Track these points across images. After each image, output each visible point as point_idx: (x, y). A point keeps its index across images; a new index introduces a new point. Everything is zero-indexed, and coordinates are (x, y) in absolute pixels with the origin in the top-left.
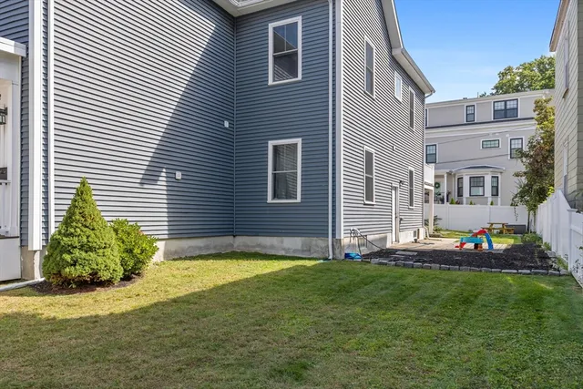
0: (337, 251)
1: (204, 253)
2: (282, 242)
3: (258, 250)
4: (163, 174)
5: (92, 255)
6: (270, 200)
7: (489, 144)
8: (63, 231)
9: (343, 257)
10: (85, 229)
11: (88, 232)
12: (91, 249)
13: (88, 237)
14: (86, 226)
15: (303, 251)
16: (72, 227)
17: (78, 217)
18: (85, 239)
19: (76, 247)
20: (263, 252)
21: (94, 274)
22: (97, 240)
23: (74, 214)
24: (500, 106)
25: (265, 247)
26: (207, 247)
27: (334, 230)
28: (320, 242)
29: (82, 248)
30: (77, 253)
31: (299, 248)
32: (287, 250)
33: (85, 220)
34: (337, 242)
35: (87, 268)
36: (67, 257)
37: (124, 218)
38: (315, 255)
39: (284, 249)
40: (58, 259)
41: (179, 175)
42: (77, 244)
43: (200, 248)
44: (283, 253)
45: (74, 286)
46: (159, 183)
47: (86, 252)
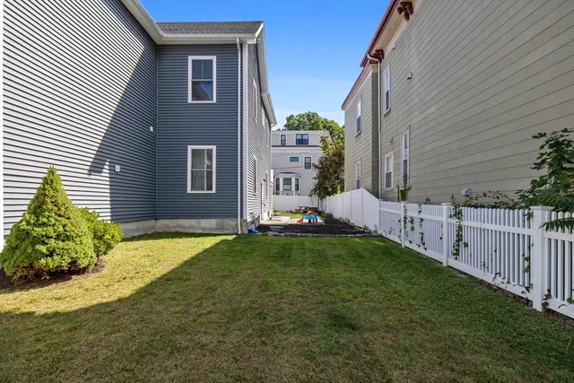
0: (244, 228)
1: (136, 234)
2: (200, 223)
3: (178, 229)
4: (106, 167)
5: (70, 243)
6: (189, 191)
7: (294, 159)
8: (32, 221)
9: (247, 232)
10: (60, 219)
11: (64, 221)
12: (68, 238)
13: (64, 227)
14: (60, 216)
15: (217, 229)
16: (44, 216)
17: (50, 206)
18: (61, 229)
19: (52, 237)
20: (184, 231)
21: (74, 262)
22: (73, 228)
23: (44, 203)
24: (300, 137)
25: (184, 227)
26: (138, 230)
27: (242, 213)
28: (231, 222)
29: (58, 237)
30: (52, 242)
31: (214, 227)
32: (204, 229)
33: (59, 209)
34: (243, 221)
35: (66, 258)
36: (43, 249)
37: (84, 207)
38: (226, 232)
39: (201, 228)
40: (30, 250)
41: (118, 168)
42: (54, 235)
43: (132, 231)
44: (200, 231)
45: (48, 277)
46: (103, 174)
47: (63, 241)
